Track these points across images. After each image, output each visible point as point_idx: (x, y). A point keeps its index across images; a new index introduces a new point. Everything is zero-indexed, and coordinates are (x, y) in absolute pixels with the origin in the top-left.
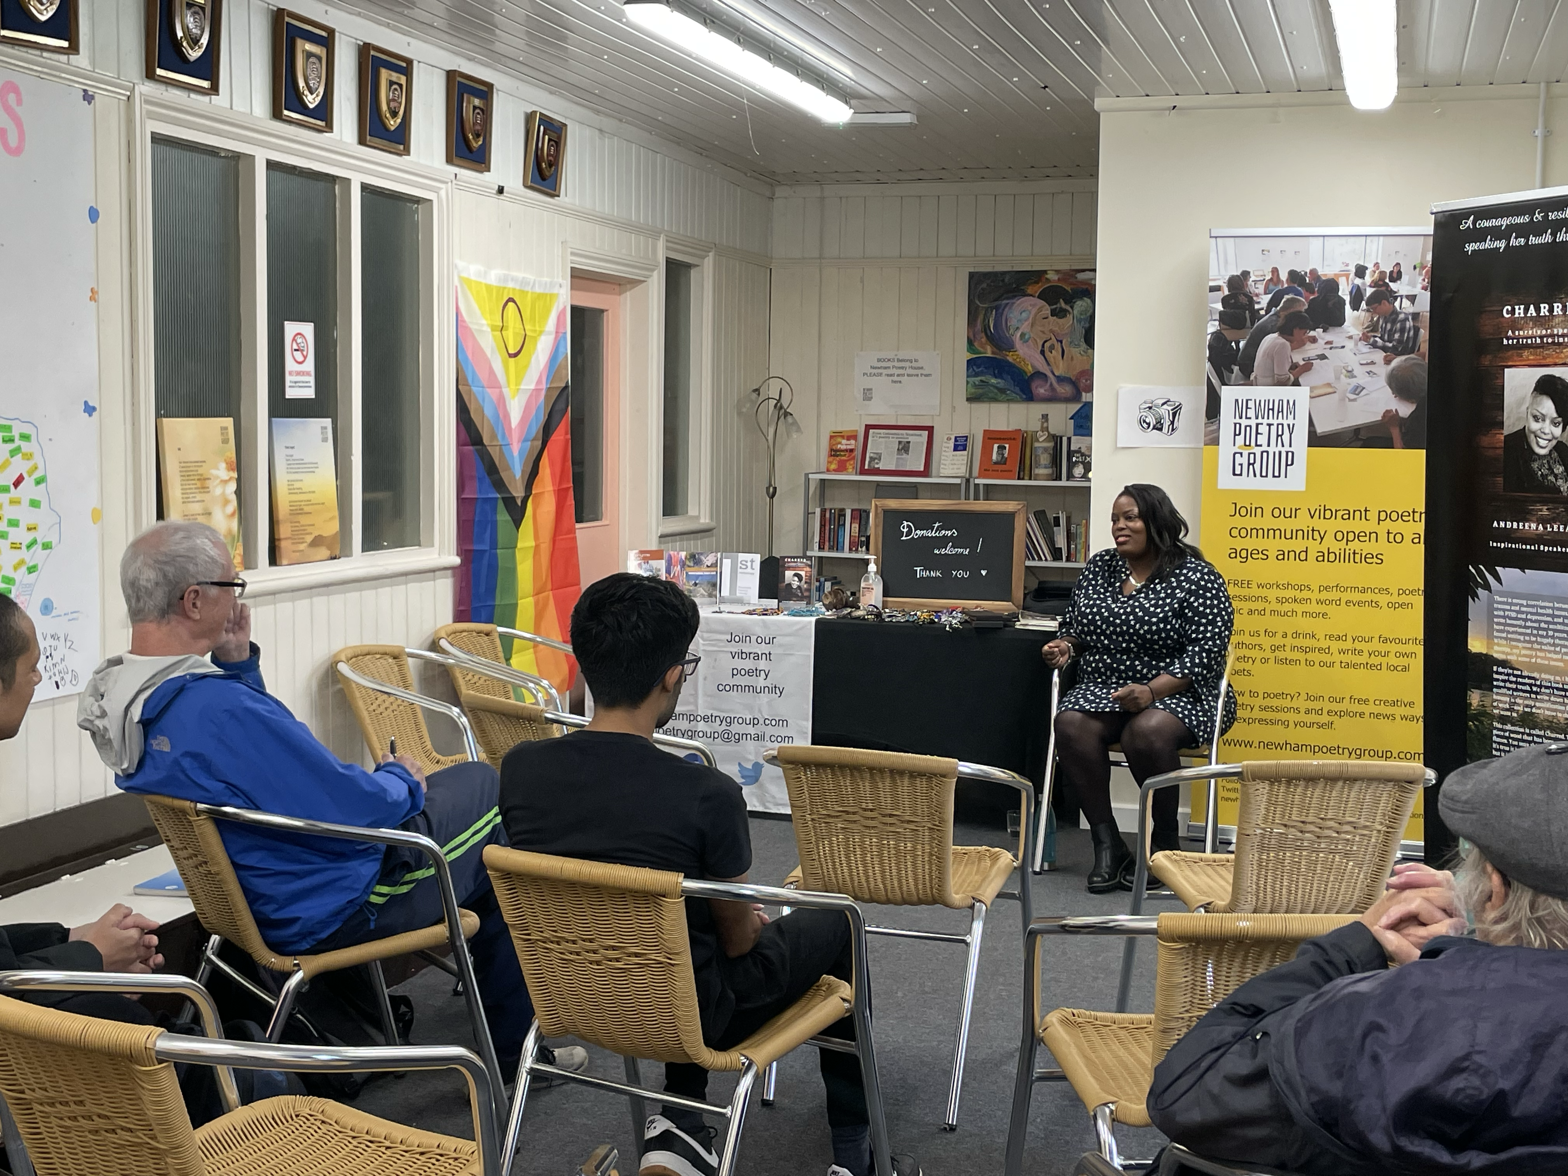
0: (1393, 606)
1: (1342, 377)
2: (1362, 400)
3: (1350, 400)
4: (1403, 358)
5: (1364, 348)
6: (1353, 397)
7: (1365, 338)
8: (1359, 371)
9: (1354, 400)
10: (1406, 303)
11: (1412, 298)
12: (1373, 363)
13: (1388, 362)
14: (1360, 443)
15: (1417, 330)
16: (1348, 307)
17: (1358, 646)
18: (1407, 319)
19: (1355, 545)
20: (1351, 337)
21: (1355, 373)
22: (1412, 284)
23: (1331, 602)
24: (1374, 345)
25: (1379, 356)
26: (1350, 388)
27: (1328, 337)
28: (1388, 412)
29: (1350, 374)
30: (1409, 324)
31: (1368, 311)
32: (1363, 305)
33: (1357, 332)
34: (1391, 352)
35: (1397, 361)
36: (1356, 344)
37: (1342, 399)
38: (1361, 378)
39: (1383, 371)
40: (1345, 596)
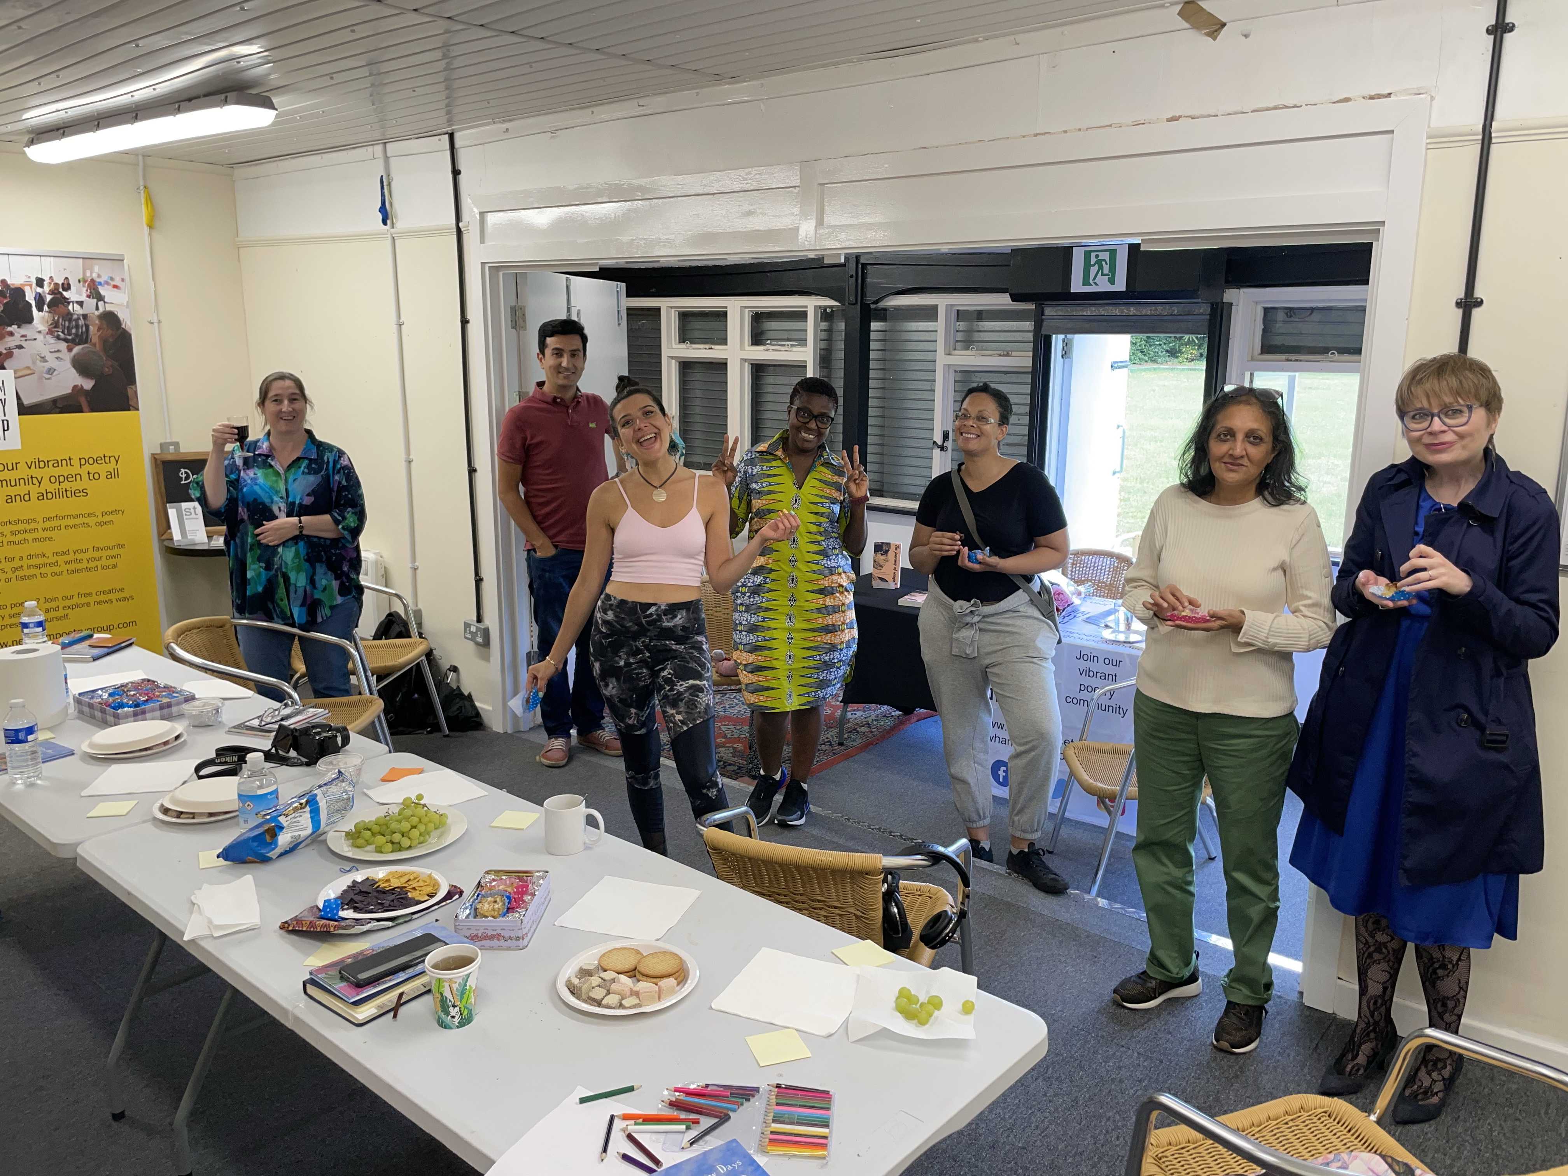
0: (100, 524)
1: (38, 362)
2: (54, 378)
3: (46, 379)
4: (81, 347)
5: (51, 339)
6: (48, 376)
7: (50, 332)
8: (49, 357)
9: (49, 379)
10: (77, 307)
11: (81, 303)
12: (58, 351)
13: (70, 350)
14: (58, 410)
15: (87, 327)
16: (34, 309)
17: (78, 556)
18: (79, 319)
19: (66, 485)
20: (40, 332)
21: (47, 358)
22: (79, 293)
23: (54, 529)
24: (58, 338)
25: (63, 346)
26: (45, 370)
27: (23, 331)
28: (75, 387)
29: (44, 360)
30: (81, 322)
31: (50, 312)
32: (46, 308)
33: (44, 328)
34: (72, 343)
35: (77, 349)
36: (45, 337)
37: (41, 378)
38: (52, 363)
39: (67, 357)
40: (64, 523)
